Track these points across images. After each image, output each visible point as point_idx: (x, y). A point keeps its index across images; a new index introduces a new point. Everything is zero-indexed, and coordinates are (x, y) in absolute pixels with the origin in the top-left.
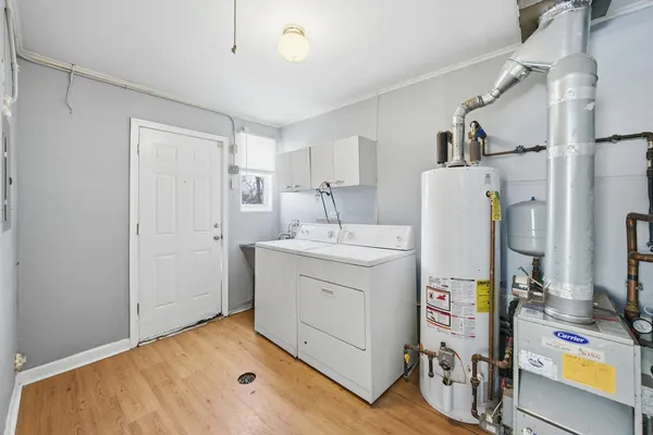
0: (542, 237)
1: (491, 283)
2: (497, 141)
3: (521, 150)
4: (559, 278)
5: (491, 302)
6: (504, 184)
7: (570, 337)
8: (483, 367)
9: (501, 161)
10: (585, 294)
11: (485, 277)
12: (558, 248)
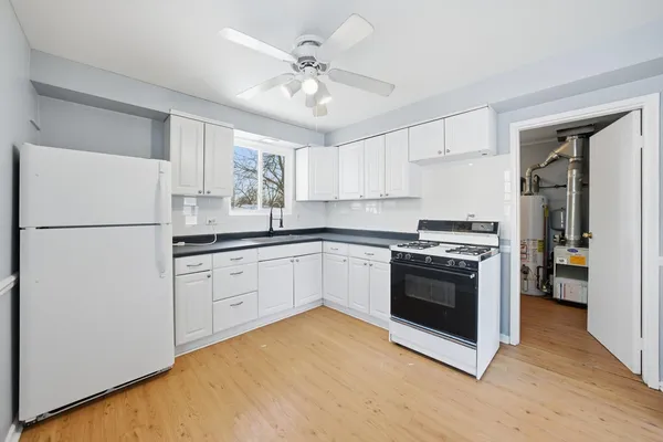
0: (564, 224)
1: (544, 241)
2: (546, 182)
3: (557, 187)
4: (569, 234)
5: (544, 248)
6: (549, 201)
7: (572, 251)
8: (541, 270)
9: (548, 191)
10: (578, 238)
11: (541, 239)
12: (570, 226)
